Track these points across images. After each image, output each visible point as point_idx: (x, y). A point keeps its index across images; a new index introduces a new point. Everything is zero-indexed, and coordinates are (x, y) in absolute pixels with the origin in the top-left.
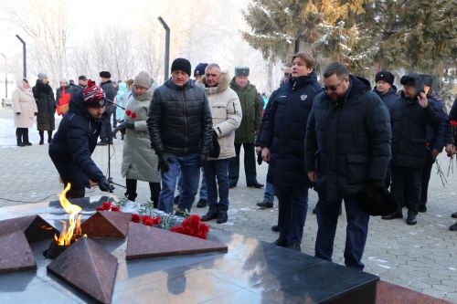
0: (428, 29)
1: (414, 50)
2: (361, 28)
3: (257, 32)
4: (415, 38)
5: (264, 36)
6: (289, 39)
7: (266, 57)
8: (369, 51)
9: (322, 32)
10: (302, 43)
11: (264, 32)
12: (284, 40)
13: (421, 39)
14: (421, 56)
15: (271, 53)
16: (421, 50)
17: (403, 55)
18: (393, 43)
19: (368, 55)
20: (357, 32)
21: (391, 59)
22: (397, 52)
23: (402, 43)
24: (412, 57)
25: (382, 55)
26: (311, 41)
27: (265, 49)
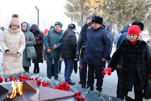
0: (124, 11)
1: (120, 18)
2: (103, 11)
3: (69, 12)
4: (120, 14)
5: (71, 13)
6: (80, 14)
7: (72, 20)
8: (106, 18)
9: (91, 12)
10: (84, 16)
11: (71, 12)
12: (78, 15)
13: (122, 14)
14: (122, 20)
15: (74, 19)
16: (122, 18)
17: (117, 20)
18: (113, 15)
19: (106, 19)
20: (102, 12)
21: (113, 21)
22: (114, 19)
23: (116, 16)
24: (119, 20)
25: (110, 20)
26: (87, 15)
27: (72, 17)
